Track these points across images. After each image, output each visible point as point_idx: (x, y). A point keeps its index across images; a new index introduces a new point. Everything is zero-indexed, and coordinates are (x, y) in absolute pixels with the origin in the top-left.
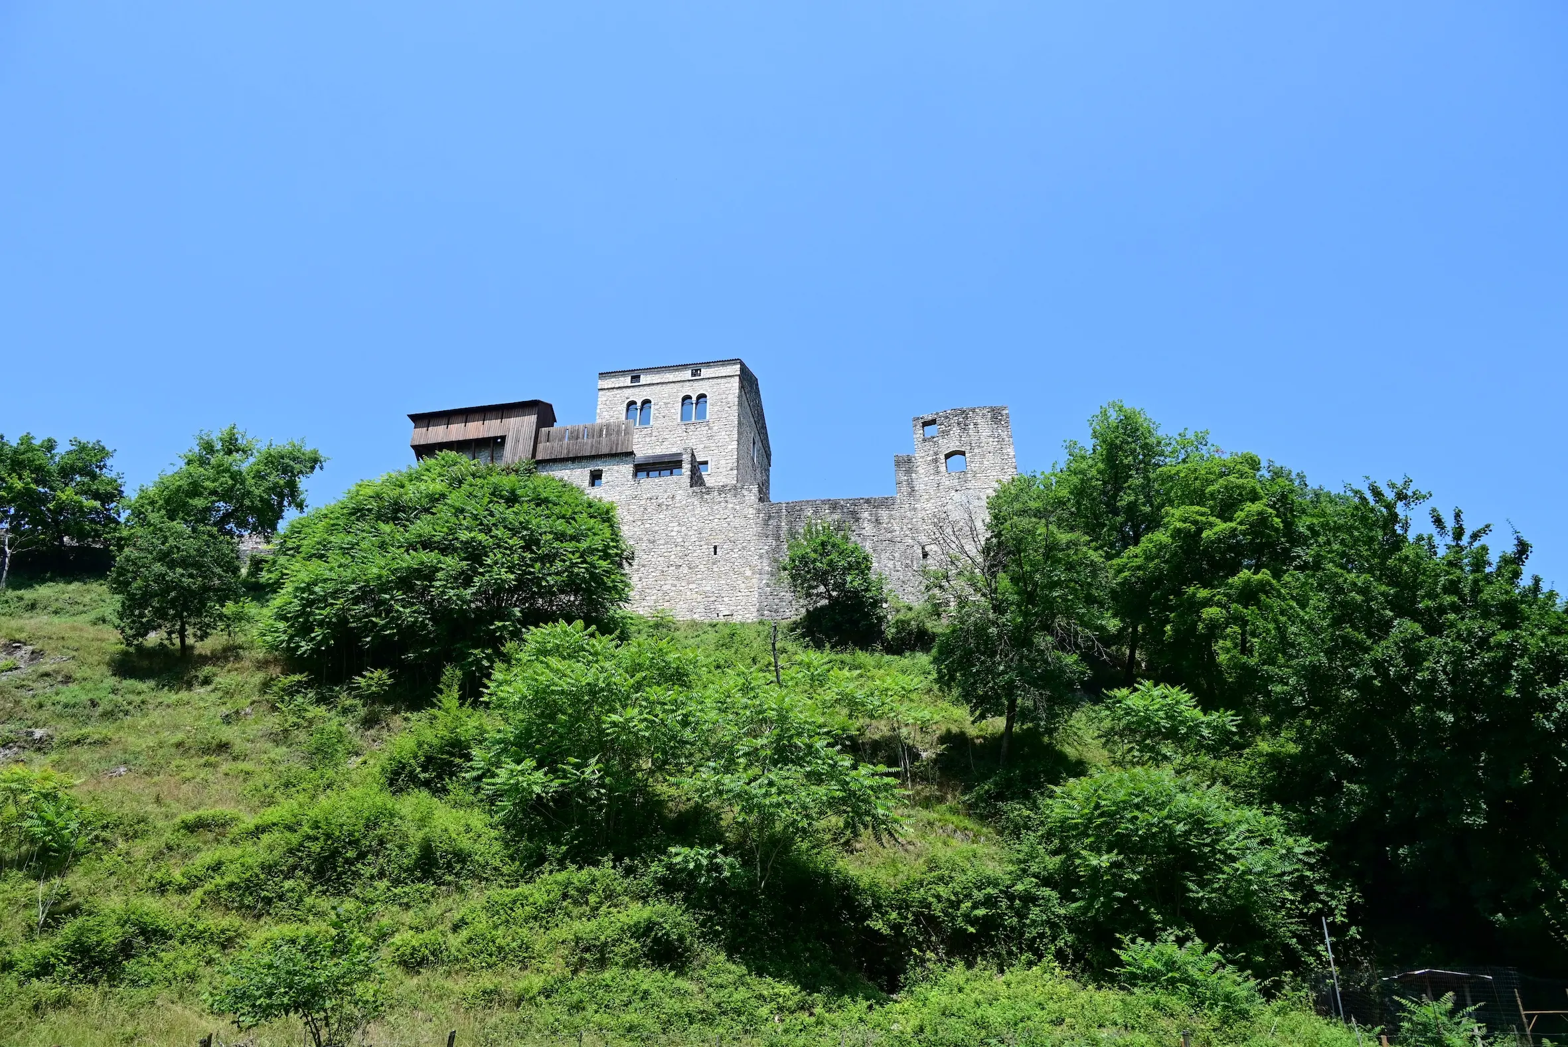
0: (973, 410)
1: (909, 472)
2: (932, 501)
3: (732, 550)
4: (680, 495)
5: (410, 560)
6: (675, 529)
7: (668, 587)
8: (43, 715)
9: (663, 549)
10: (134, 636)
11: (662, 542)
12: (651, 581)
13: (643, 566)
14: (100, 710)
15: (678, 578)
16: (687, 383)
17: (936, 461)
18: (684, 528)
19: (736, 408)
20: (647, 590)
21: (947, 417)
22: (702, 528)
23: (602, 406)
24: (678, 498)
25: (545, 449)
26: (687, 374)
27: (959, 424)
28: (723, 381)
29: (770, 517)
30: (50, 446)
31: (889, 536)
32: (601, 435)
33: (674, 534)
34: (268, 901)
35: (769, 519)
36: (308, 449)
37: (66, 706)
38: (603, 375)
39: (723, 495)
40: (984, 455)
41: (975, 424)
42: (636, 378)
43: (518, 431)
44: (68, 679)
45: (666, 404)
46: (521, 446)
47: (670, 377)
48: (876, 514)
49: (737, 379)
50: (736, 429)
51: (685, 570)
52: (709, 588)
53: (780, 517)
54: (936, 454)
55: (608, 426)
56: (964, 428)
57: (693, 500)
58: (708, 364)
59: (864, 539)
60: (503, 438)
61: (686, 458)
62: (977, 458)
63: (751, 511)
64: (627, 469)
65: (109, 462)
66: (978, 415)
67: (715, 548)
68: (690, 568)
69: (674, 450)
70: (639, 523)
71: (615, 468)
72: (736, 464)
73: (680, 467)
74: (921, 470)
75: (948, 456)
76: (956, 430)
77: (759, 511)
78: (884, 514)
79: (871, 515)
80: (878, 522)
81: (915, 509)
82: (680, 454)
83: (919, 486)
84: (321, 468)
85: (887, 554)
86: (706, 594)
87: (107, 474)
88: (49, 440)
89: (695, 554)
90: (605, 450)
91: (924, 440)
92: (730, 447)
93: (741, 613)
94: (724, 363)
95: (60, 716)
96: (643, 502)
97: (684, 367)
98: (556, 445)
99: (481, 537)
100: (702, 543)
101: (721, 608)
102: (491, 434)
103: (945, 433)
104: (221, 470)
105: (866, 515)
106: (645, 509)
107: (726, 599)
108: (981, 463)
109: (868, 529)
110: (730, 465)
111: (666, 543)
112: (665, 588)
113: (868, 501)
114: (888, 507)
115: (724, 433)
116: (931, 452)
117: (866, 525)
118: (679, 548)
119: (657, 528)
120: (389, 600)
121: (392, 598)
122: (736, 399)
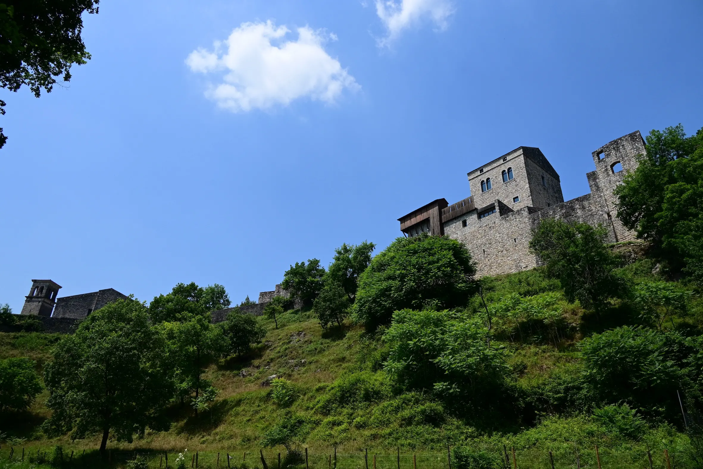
0: (620, 139)
1: (595, 179)
2: (609, 190)
3: (522, 239)
4: (497, 221)
5: (385, 284)
6: (498, 236)
7: (500, 261)
8: (304, 355)
9: (494, 246)
10: (324, 325)
11: (494, 243)
12: (493, 260)
13: (489, 255)
14: (317, 351)
15: (503, 256)
16: (502, 165)
17: (607, 170)
18: (501, 234)
19: (525, 169)
20: (492, 264)
21: (607, 147)
22: (508, 233)
23: (471, 187)
24: (496, 222)
25: (444, 217)
26: (501, 161)
27: (614, 148)
28: (517, 158)
29: (535, 220)
30: (303, 264)
31: (590, 213)
32: (462, 206)
33: (497, 238)
34: (329, 411)
35: (534, 221)
36: (368, 243)
37: (309, 351)
38: (469, 174)
39: (514, 216)
40: (630, 160)
41: (623, 145)
42: (481, 171)
43: (433, 214)
44: (311, 342)
45: (496, 177)
46: (435, 220)
47: (495, 165)
48: (582, 205)
49: (522, 156)
50: (527, 178)
51: (505, 252)
52: (516, 258)
53: (539, 218)
54: (606, 166)
55: (464, 201)
56: (617, 149)
57: (502, 221)
58: (509, 154)
59: (579, 218)
60: (429, 218)
61: (496, 204)
62: (627, 162)
63: (527, 219)
64: (475, 216)
65: (319, 264)
66: (623, 140)
67: (515, 239)
68: (507, 251)
69: (491, 203)
70: (484, 237)
71: (471, 217)
72: (530, 194)
73: (495, 209)
74: (600, 177)
75: (612, 166)
76: (613, 152)
77: (529, 218)
78: (586, 203)
79: (580, 206)
80: (583, 208)
81: (601, 196)
82: (494, 204)
83: (601, 184)
84: (375, 248)
85: (591, 222)
86: (515, 260)
87: (320, 268)
88: (302, 263)
89: (508, 244)
90: (465, 211)
91: (599, 162)
92: (526, 187)
93: (530, 265)
94: (515, 151)
95: (308, 355)
96: (484, 228)
97: (499, 159)
98: (447, 215)
99: (403, 271)
100: (509, 239)
101: (522, 264)
102: (425, 218)
103: (608, 155)
104: (343, 260)
105: (577, 206)
106: (485, 231)
107: (523, 260)
108: (630, 164)
109: (579, 212)
110: (528, 195)
111: (496, 243)
112: (498, 262)
113: (577, 199)
114: (587, 200)
115: (522, 182)
116: (604, 167)
117: (578, 211)
118: (501, 244)
119: (491, 237)
120: (380, 301)
121: (381, 300)
122: (524, 165)
